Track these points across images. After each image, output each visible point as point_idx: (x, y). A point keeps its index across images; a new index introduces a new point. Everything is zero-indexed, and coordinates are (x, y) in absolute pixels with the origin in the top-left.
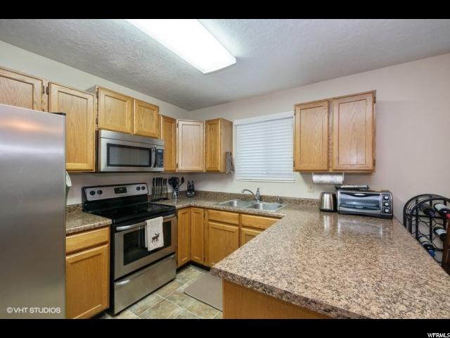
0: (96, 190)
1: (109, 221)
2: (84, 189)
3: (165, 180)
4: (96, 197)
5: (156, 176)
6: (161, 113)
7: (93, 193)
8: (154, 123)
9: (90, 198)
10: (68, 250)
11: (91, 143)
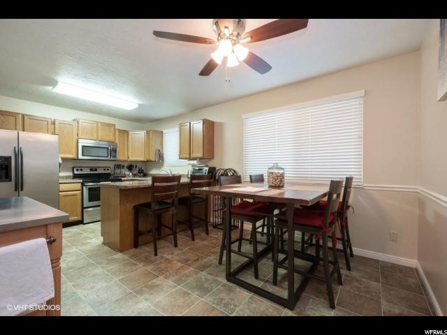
0: (79, 169)
1: (81, 181)
2: (73, 168)
3: (123, 167)
4: (79, 172)
5: (116, 163)
6: (117, 127)
7: (77, 170)
8: (112, 134)
9: (76, 172)
10: (61, 190)
11: (74, 146)
